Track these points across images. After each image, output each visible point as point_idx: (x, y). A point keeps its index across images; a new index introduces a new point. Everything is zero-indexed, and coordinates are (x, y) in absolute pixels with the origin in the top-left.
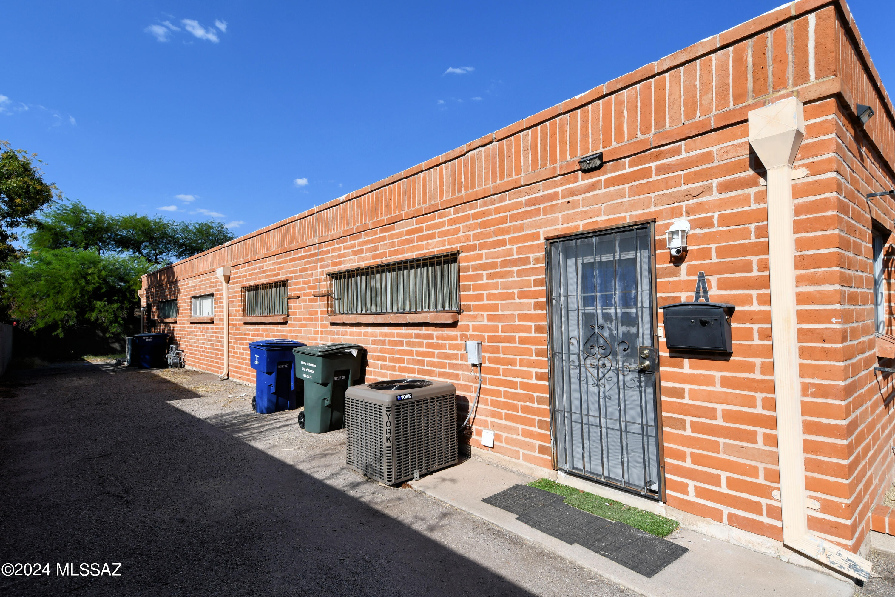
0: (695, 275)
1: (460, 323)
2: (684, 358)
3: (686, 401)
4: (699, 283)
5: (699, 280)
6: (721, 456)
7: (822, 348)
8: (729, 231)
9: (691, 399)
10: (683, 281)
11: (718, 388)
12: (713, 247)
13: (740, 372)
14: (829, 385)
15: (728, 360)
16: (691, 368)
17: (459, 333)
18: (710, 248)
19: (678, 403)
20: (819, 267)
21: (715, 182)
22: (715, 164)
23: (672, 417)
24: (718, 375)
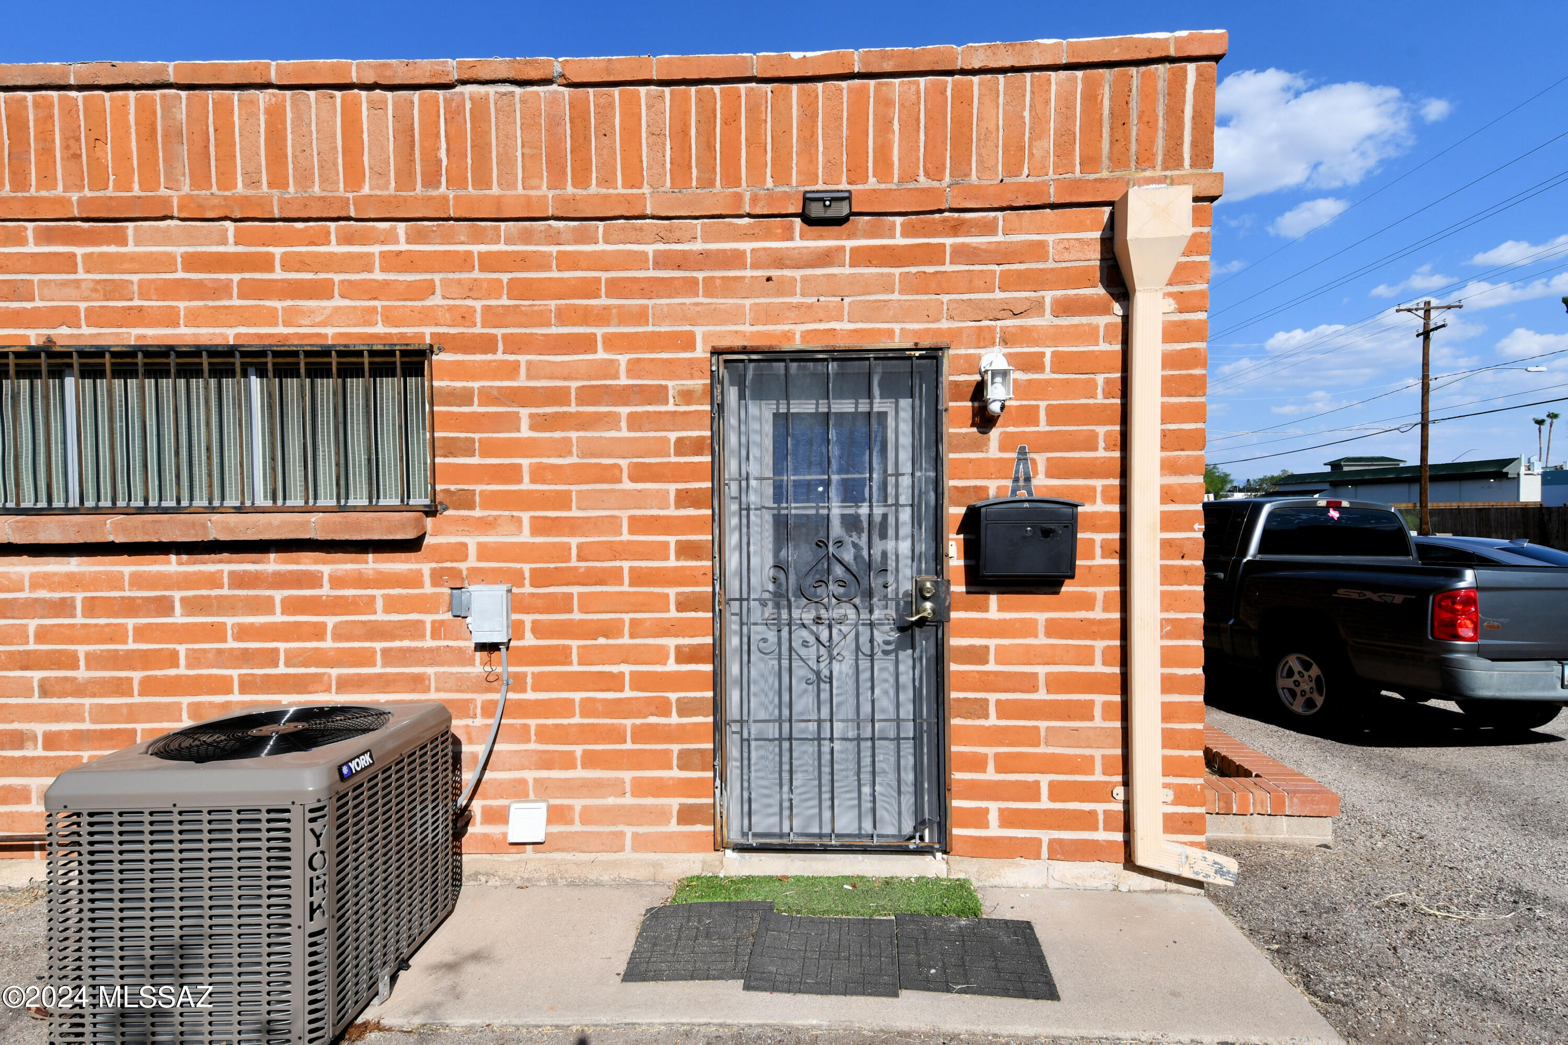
0: (1013, 450)
1: (428, 540)
2: (988, 593)
3: (991, 667)
4: (1018, 464)
5: (1019, 459)
6: (1042, 749)
7: (1182, 567)
8: (1067, 381)
9: (998, 662)
10: (993, 460)
11: (1042, 640)
12: (1043, 404)
13: (1074, 610)
14: (1187, 619)
15: (1057, 593)
16: (1001, 609)
17: (426, 568)
18: (1038, 406)
19: (978, 672)
20: (1183, 450)
21: (1048, 296)
22: (1050, 265)
23: (966, 699)
24: (1041, 617)
